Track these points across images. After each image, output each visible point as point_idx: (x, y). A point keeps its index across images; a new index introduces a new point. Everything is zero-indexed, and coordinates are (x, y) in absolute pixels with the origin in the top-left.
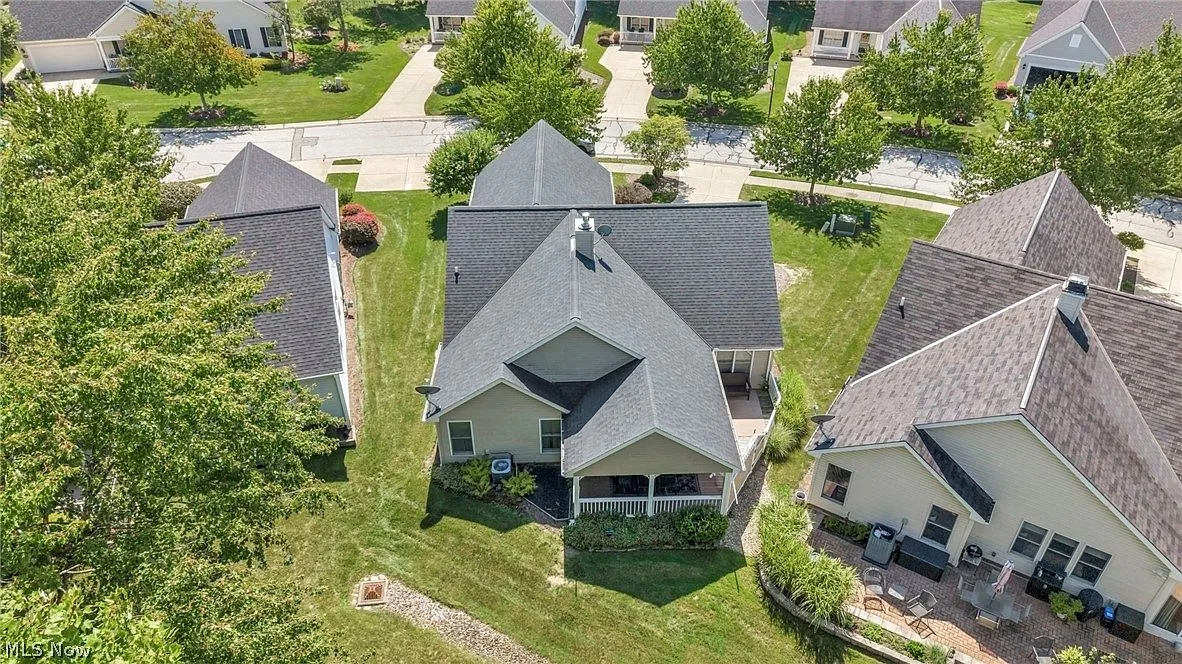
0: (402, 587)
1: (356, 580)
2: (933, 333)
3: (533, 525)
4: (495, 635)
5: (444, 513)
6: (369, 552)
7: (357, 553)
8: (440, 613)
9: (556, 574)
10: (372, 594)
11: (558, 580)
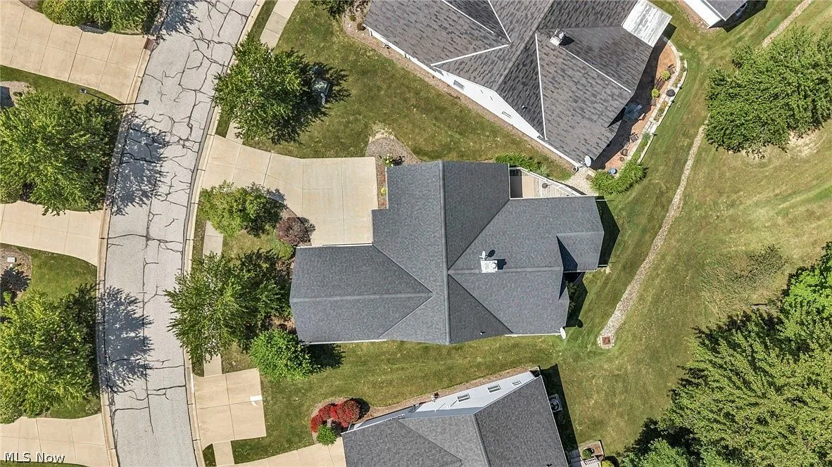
0: (604, 330)
1: (601, 349)
2: (537, 97)
3: (584, 282)
4: (627, 292)
5: (577, 319)
6: (589, 346)
7: (590, 352)
8: (617, 313)
9: (605, 271)
10: (607, 340)
11: (608, 270)
